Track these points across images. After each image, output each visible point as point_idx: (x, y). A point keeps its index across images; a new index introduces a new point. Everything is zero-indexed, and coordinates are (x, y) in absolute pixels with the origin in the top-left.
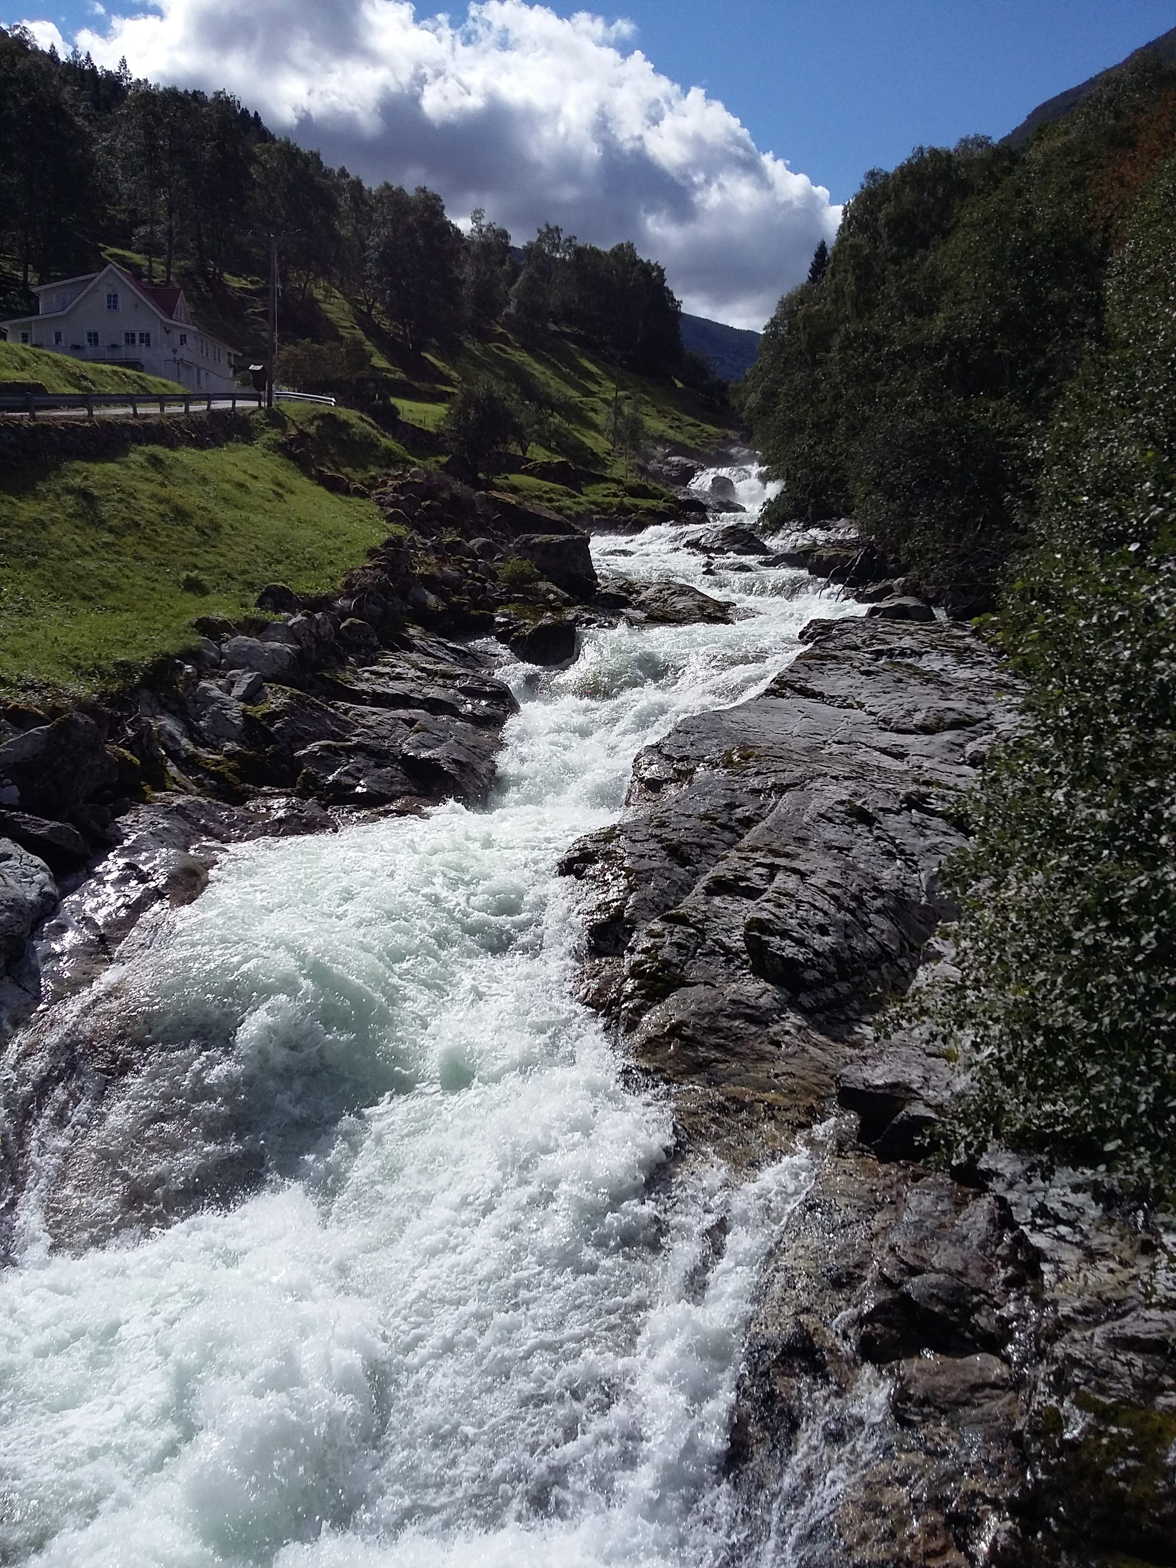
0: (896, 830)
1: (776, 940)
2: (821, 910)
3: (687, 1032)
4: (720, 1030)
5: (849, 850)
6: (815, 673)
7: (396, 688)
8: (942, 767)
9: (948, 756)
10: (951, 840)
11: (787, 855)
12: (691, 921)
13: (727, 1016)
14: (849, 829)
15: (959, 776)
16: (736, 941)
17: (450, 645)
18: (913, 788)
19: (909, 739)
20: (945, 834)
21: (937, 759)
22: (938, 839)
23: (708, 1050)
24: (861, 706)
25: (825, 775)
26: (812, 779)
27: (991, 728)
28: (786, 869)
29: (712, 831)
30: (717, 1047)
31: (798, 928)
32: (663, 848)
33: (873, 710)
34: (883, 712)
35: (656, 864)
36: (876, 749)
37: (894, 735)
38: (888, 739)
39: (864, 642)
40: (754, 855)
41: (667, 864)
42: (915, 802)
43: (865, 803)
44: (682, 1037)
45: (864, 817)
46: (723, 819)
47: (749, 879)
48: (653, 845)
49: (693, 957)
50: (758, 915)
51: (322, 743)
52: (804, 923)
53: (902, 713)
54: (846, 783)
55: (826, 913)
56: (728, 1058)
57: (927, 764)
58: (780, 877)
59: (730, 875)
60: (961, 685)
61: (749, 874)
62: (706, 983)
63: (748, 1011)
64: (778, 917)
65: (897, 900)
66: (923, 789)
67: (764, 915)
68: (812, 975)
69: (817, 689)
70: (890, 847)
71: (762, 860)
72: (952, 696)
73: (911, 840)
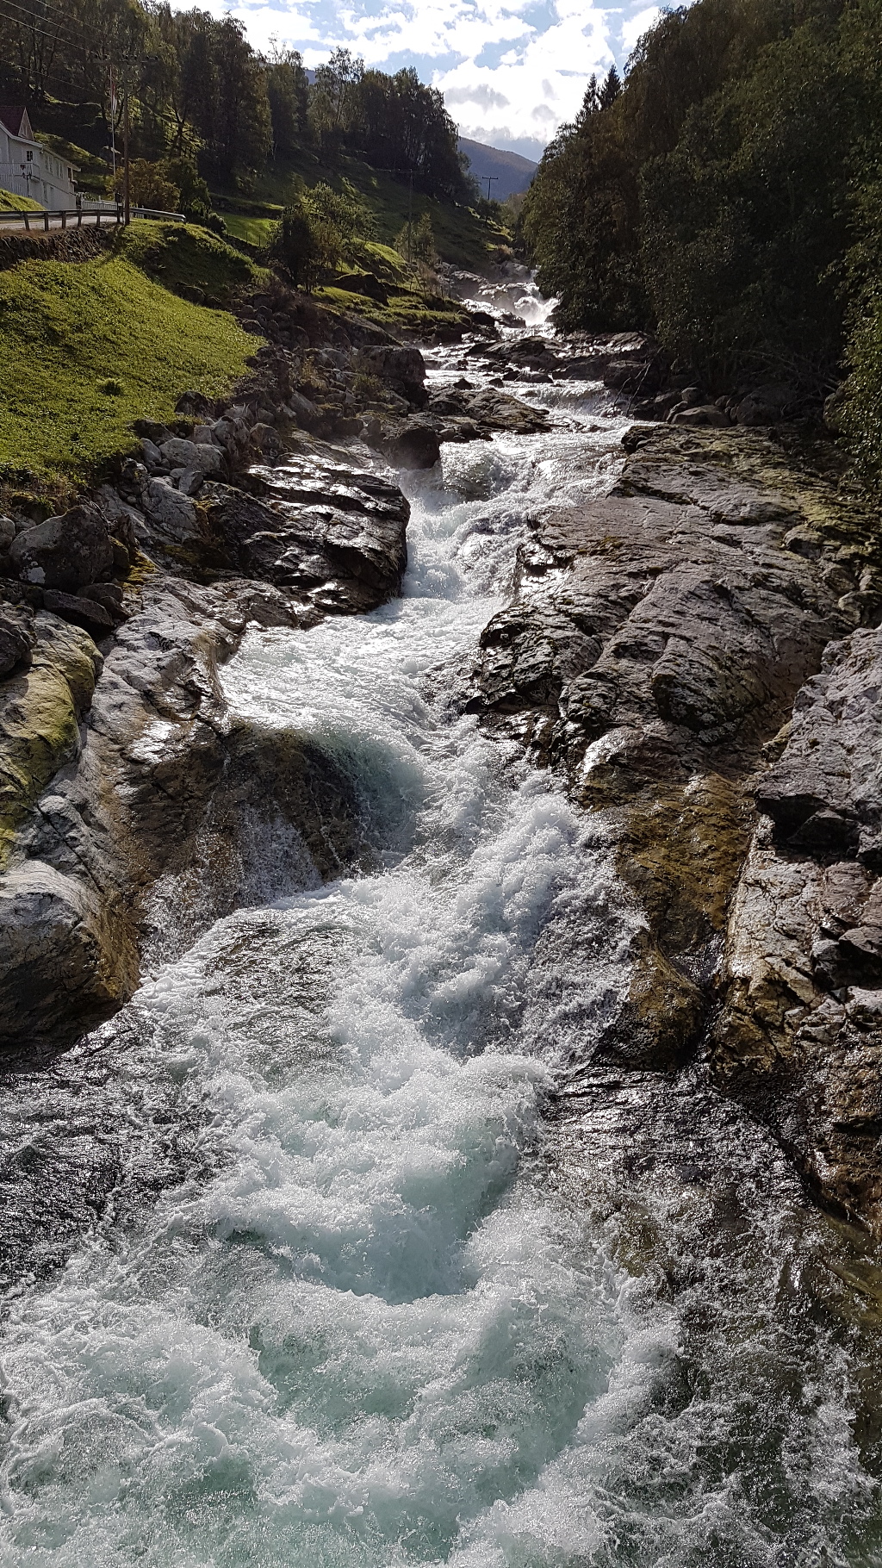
0: (749, 604)
1: (679, 690)
2: (708, 668)
3: (624, 761)
4: (647, 759)
5: (717, 620)
6: (652, 474)
7: (308, 486)
8: (769, 552)
9: (772, 543)
10: (792, 611)
11: (672, 625)
12: (610, 677)
13: (649, 750)
14: (714, 604)
15: (785, 559)
16: (644, 692)
17: (333, 447)
18: (756, 569)
19: (739, 529)
20: (787, 606)
21: (764, 546)
22: (783, 611)
23: (641, 774)
24: (695, 502)
25: (687, 560)
26: (677, 564)
27: (804, 519)
28: (674, 635)
29: (606, 607)
30: (646, 772)
31: (693, 682)
32: (572, 621)
33: (707, 505)
34: (714, 507)
35: (569, 634)
36: (714, 538)
37: (726, 527)
38: (721, 529)
39: (681, 446)
40: (646, 625)
41: (576, 633)
42: (760, 582)
43: (723, 582)
44: (621, 765)
45: (722, 593)
46: (613, 597)
47: (646, 645)
48: (562, 618)
49: (614, 705)
50: (663, 672)
51: (264, 533)
52: (697, 679)
53: (731, 507)
54: (706, 566)
55: (711, 670)
56: (656, 780)
57: (757, 550)
58: (671, 641)
59: (631, 642)
60: (770, 482)
61: (646, 640)
62: (628, 725)
63: (664, 745)
64: (678, 673)
65: (759, 660)
66: (764, 571)
67: (667, 672)
68: (707, 717)
69: (657, 488)
70: (746, 617)
71: (654, 629)
72: (767, 492)
73: (762, 612)
